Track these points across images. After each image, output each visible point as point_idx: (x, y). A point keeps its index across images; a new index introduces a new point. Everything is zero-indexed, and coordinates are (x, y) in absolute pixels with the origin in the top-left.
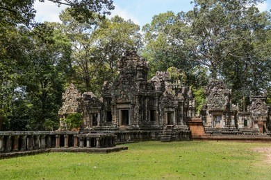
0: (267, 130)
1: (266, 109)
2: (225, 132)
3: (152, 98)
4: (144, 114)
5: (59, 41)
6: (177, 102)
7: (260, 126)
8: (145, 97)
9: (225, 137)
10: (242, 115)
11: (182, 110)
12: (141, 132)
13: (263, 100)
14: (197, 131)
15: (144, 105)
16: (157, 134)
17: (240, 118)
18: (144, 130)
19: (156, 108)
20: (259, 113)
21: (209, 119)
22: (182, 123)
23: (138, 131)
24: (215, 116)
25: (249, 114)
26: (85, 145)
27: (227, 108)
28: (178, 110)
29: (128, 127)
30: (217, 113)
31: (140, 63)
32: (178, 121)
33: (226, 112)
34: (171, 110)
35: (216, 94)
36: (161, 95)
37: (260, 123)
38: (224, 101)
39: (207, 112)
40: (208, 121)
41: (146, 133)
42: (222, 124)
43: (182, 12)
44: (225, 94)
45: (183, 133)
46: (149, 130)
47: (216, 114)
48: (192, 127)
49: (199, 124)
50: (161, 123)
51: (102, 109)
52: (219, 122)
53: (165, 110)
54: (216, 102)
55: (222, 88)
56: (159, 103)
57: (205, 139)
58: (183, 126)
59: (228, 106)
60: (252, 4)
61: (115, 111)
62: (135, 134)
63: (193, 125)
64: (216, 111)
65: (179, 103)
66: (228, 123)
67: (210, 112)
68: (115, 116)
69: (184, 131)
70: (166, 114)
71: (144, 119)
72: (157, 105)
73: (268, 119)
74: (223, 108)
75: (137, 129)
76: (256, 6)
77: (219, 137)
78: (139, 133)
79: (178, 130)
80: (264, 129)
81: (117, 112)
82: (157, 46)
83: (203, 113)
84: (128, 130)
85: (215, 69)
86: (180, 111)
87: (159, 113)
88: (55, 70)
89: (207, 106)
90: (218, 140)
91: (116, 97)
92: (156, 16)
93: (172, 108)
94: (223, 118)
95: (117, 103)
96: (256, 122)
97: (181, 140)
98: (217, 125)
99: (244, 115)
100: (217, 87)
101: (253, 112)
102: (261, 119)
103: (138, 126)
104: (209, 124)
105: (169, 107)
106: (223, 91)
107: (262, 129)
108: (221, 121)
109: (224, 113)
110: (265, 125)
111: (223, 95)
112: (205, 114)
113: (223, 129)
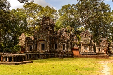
0: (108, 53)
1: (108, 44)
2: (89, 53)
3: (56, 38)
4: (52, 45)
5: (21, 16)
6: (67, 40)
7: (105, 51)
8: (53, 38)
9: (88, 56)
10: (98, 47)
12: (50, 54)
13: (106, 40)
14: (76, 53)
15: (52, 42)
16: (57, 55)
17: (97, 48)
18: (52, 53)
19: (57, 43)
20: (105, 45)
21: (82, 48)
23: (48, 53)
24: (85, 47)
25: (100, 46)
26: (6, 60)
28: (67, 43)
29: (44, 52)
31: (51, 22)
32: (67, 49)
34: (64, 44)
35: (85, 37)
36: (60, 37)
38: (89, 40)
39: (82, 45)
40: (82, 49)
41: (53, 54)
42: (88, 50)
43: (74, 4)
44: (89, 37)
45: (69, 54)
46: (54, 53)
47: (85, 46)
48: (74, 52)
49: (77, 50)
50: (60, 50)
51: (34, 43)
52: (87, 49)
53: (62, 43)
54: (85, 40)
55: (88, 34)
56: (59, 41)
57: (80, 57)
58: (69, 51)
59: (91, 42)
60: (102, 1)
61: (38, 44)
62: (47, 55)
63: (74, 51)
64: (85, 44)
65: (68, 40)
66: (91, 50)
67: (83, 45)
68: (38, 46)
69: (70, 53)
70: (62, 45)
71: (52, 48)
72: (58, 41)
73: (108, 48)
74: (88, 43)
75: (48, 52)
76: (104, 2)
77: (86, 56)
78: (49, 54)
79: (67, 53)
81: (40, 45)
82: (63, 18)
83: (80, 45)
84: (44, 53)
85: (87, 28)
86: (68, 44)
87: (59, 45)
88: (19, 28)
89: (81, 42)
90: (85, 57)
91: (39, 38)
92: (63, 6)
93: (65, 43)
94: (88, 47)
95: (39, 41)
96: (103, 49)
97: (68, 58)
98: (86, 50)
99: (99, 47)
100: (86, 34)
101: (102, 45)
102: (105, 48)
103: (48, 51)
104: (82, 50)
105: (63, 42)
106: (89, 35)
107: (106, 52)
108: (88, 49)
109: (89, 45)
110: (107, 50)
111: (88, 37)
112: (81, 46)
113: (88, 53)
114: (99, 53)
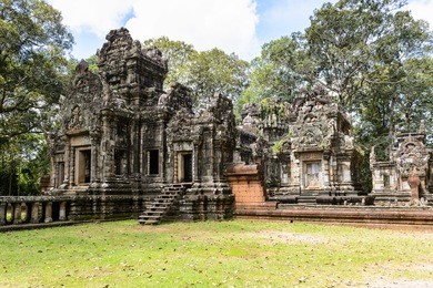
0: (427, 193)
1: (424, 154)
2: (327, 197)
3: (152, 124)
4: (137, 158)
6: (197, 128)
7: (412, 184)
8: (140, 123)
9: (311, 209)
10: (380, 168)
11: (211, 146)
12: (104, 198)
13: (419, 139)
14: (248, 195)
15: (137, 140)
17: (377, 172)
19: (159, 145)
20: (411, 160)
21: (296, 169)
22: (210, 178)
23: (97, 197)
24: (308, 164)
25: (392, 166)
27: (333, 145)
28: (201, 146)
30: (312, 157)
31: (133, 51)
32: (200, 172)
33: (330, 153)
34: (187, 147)
35: (309, 116)
37: (412, 179)
38: (327, 129)
39: (292, 156)
40: (292, 176)
42: (322, 180)
44: (330, 116)
45: (206, 201)
47: (310, 157)
48: (236, 187)
49: (252, 178)
50: (169, 178)
52: (317, 175)
53: (176, 148)
54: (309, 133)
55: (323, 103)
56: (165, 135)
58: (211, 184)
59: (336, 141)
61: (67, 153)
63: (238, 182)
64: (309, 152)
65: (204, 129)
66: (336, 179)
67: (298, 155)
70: (180, 157)
71: (136, 169)
72: (160, 138)
73: (428, 171)
74: (324, 145)
75: (99, 192)
79: (197, 193)
80: (420, 190)
81: (71, 156)
86: (207, 148)
87: (166, 156)
89: (290, 144)
93: (189, 142)
94: (323, 166)
96: (405, 178)
98: (313, 182)
99: (384, 168)
100: (311, 103)
101: (399, 160)
102: (415, 171)
103: (105, 185)
104: (295, 181)
105: (181, 142)
106: (326, 108)
107: (416, 191)
108: (321, 174)
109: (327, 155)
110: (423, 183)
111: (324, 118)
112: (288, 161)
113: (321, 192)
114: (387, 193)
